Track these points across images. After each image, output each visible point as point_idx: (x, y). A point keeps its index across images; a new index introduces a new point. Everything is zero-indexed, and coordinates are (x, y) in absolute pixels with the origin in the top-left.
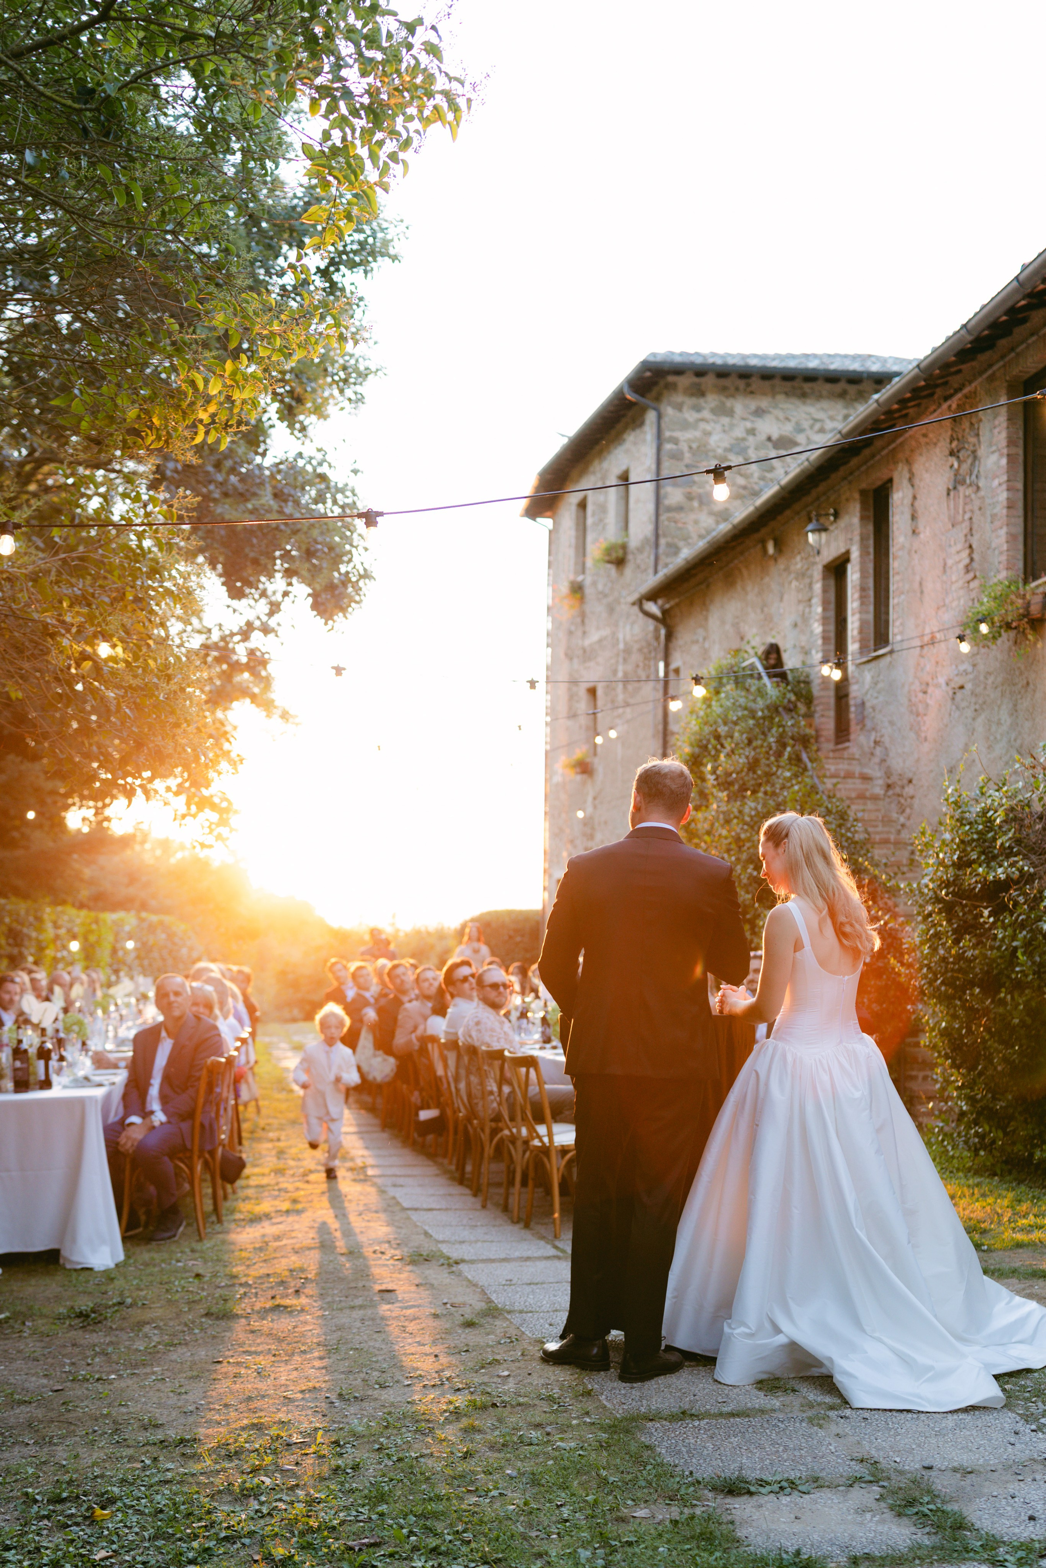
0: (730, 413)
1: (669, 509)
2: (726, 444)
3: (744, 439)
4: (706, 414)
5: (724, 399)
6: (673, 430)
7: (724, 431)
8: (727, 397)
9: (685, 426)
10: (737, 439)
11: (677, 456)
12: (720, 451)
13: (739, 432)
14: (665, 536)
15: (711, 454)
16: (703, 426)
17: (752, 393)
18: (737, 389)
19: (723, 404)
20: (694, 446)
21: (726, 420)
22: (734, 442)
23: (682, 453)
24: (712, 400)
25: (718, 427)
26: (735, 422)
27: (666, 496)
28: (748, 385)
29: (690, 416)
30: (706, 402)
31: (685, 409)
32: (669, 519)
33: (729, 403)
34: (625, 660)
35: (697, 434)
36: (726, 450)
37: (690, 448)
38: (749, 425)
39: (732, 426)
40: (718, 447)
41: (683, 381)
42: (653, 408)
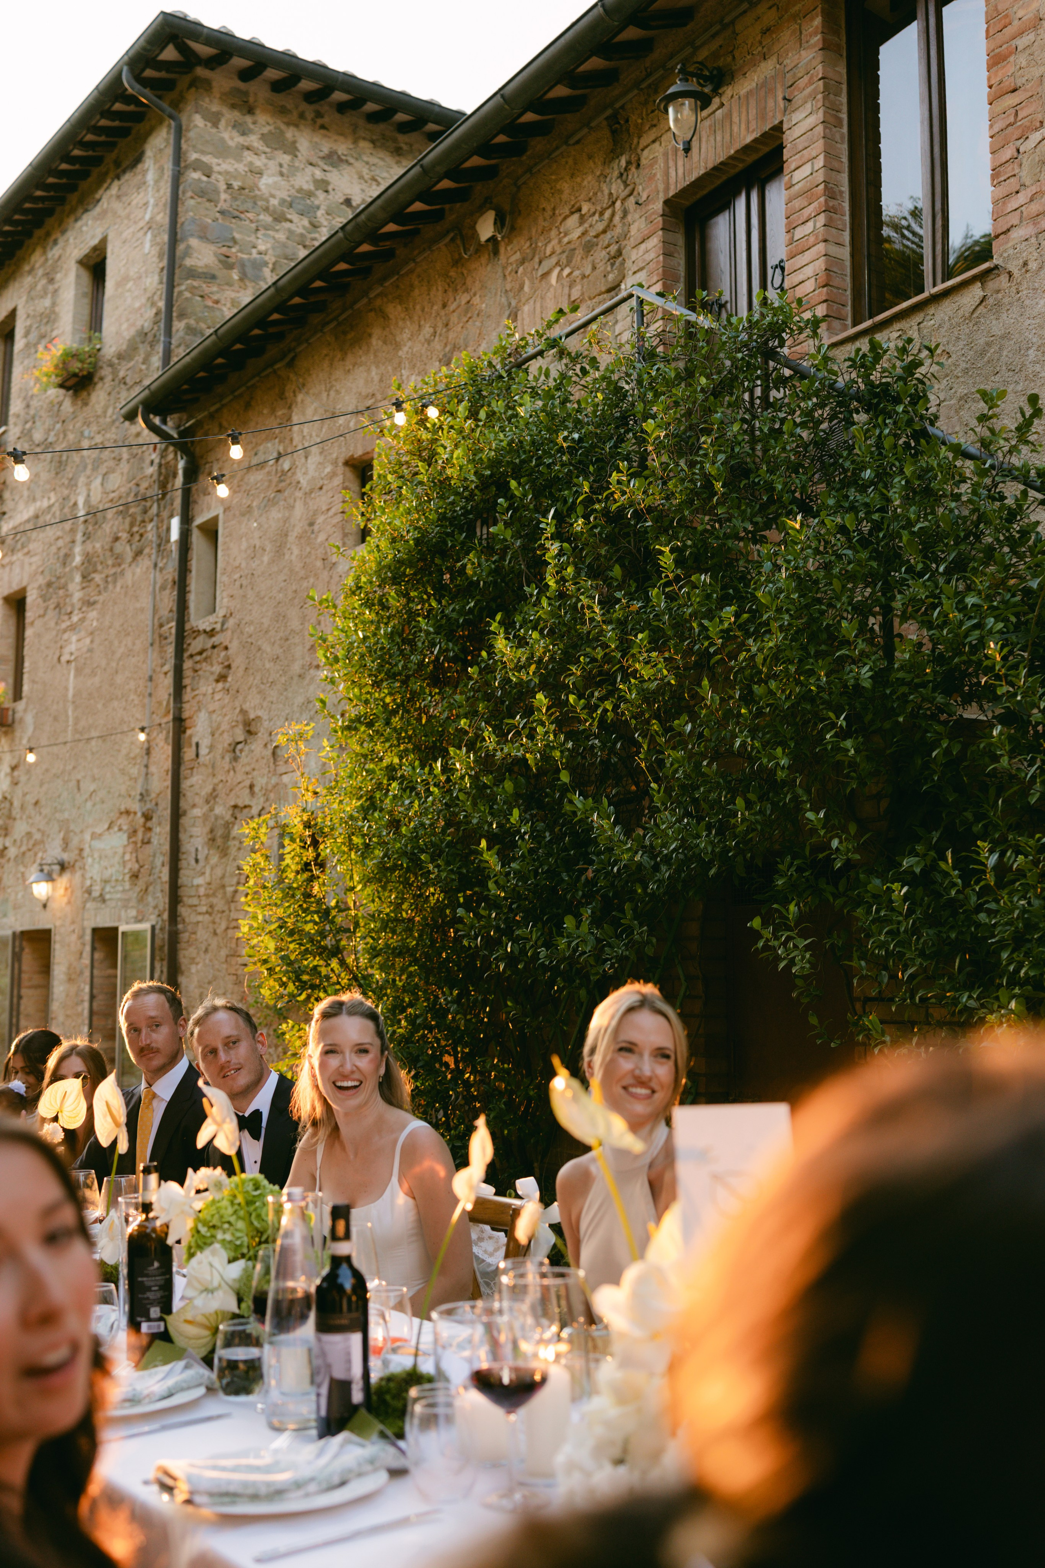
0: (292, 149)
1: (192, 274)
2: (283, 194)
3: (310, 194)
4: (254, 140)
5: (283, 127)
6: (203, 152)
7: (282, 174)
8: (288, 124)
9: (223, 151)
10: (300, 190)
11: (206, 194)
12: (274, 202)
13: (304, 180)
14: (182, 316)
15: (259, 203)
16: (249, 157)
17: (323, 127)
18: (302, 116)
19: (282, 133)
20: (236, 184)
21: (284, 158)
22: (293, 192)
23: (217, 191)
24: (264, 123)
25: (273, 165)
26: (297, 164)
27: (187, 253)
28: (319, 115)
29: (232, 138)
30: (254, 122)
31: (222, 124)
32: (192, 289)
33: (290, 133)
35: (241, 168)
36: (283, 202)
37: (229, 186)
38: (318, 174)
39: (293, 169)
40: (273, 196)
41: (221, 81)
42: (172, 117)
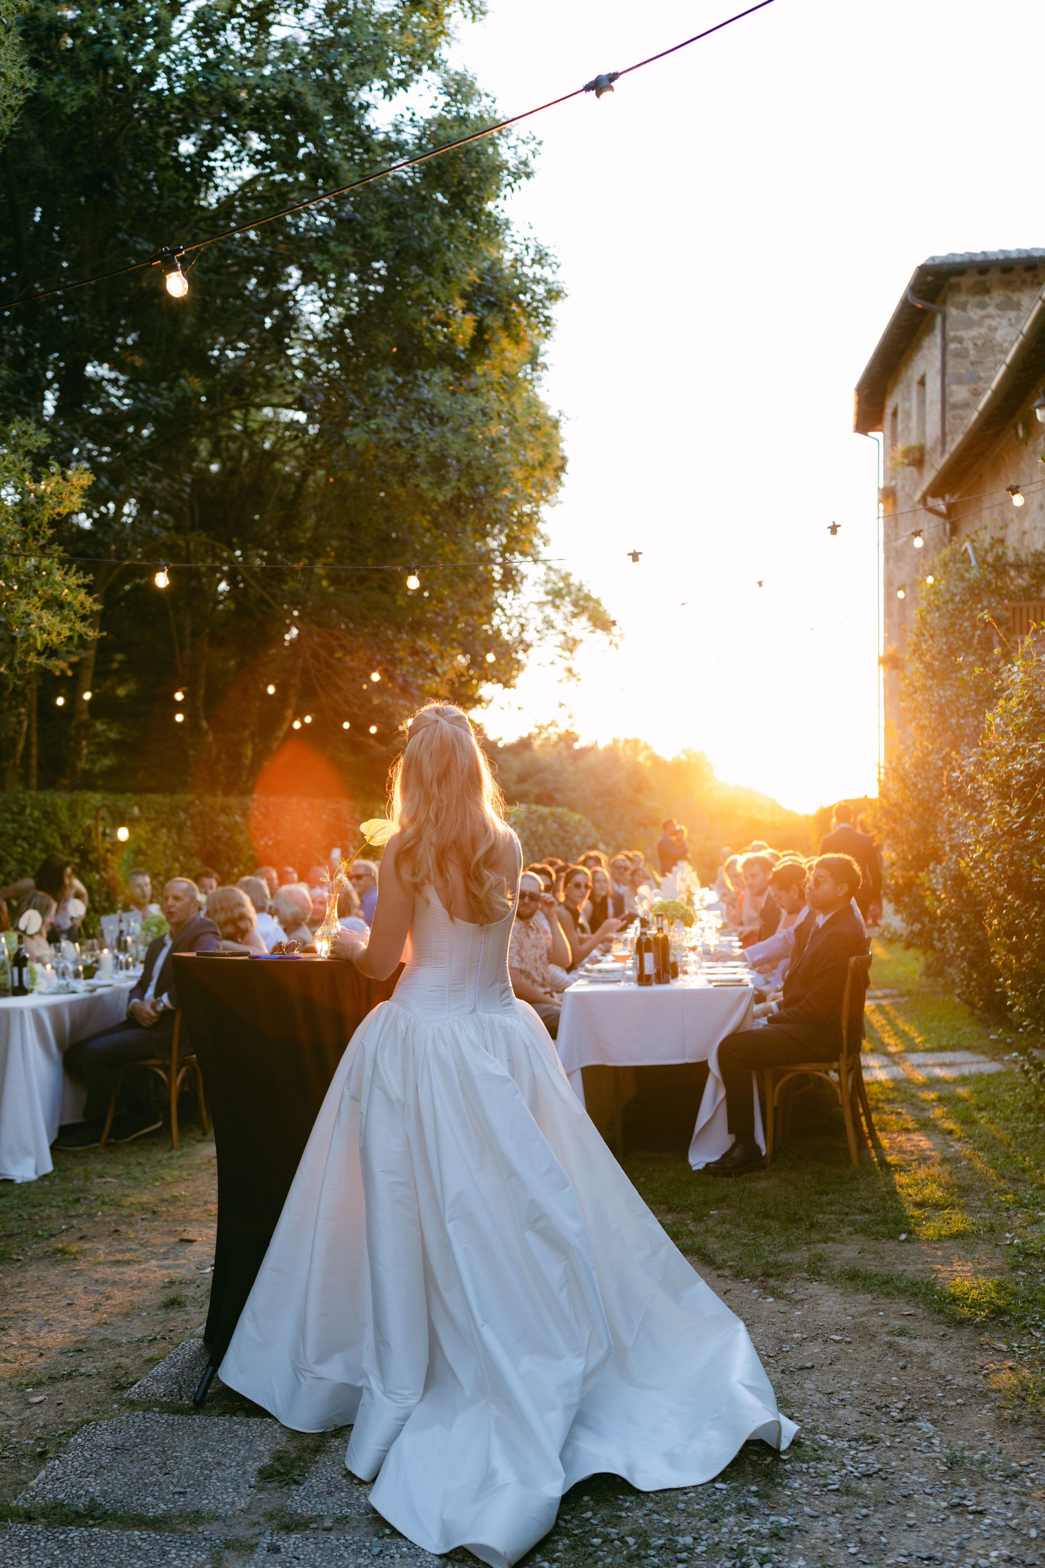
0: (1017, 306)
1: (955, 407)
2: (1013, 337)
4: (991, 310)
5: (1009, 293)
6: (957, 330)
7: (1011, 325)
8: (1013, 291)
9: (970, 324)
11: (961, 355)
12: (1006, 345)
14: (951, 433)
15: (997, 349)
16: (988, 322)
18: (1024, 282)
19: (1009, 298)
20: (979, 343)
21: (1012, 314)
23: (967, 351)
24: (997, 296)
25: (1005, 322)
26: (1021, 314)
27: (952, 395)
28: (1036, 277)
29: (974, 314)
30: (991, 299)
31: (969, 306)
32: (954, 416)
33: (1015, 297)
35: (983, 331)
37: (975, 345)
39: (1019, 319)
40: (1005, 341)
41: (967, 281)
42: (940, 312)
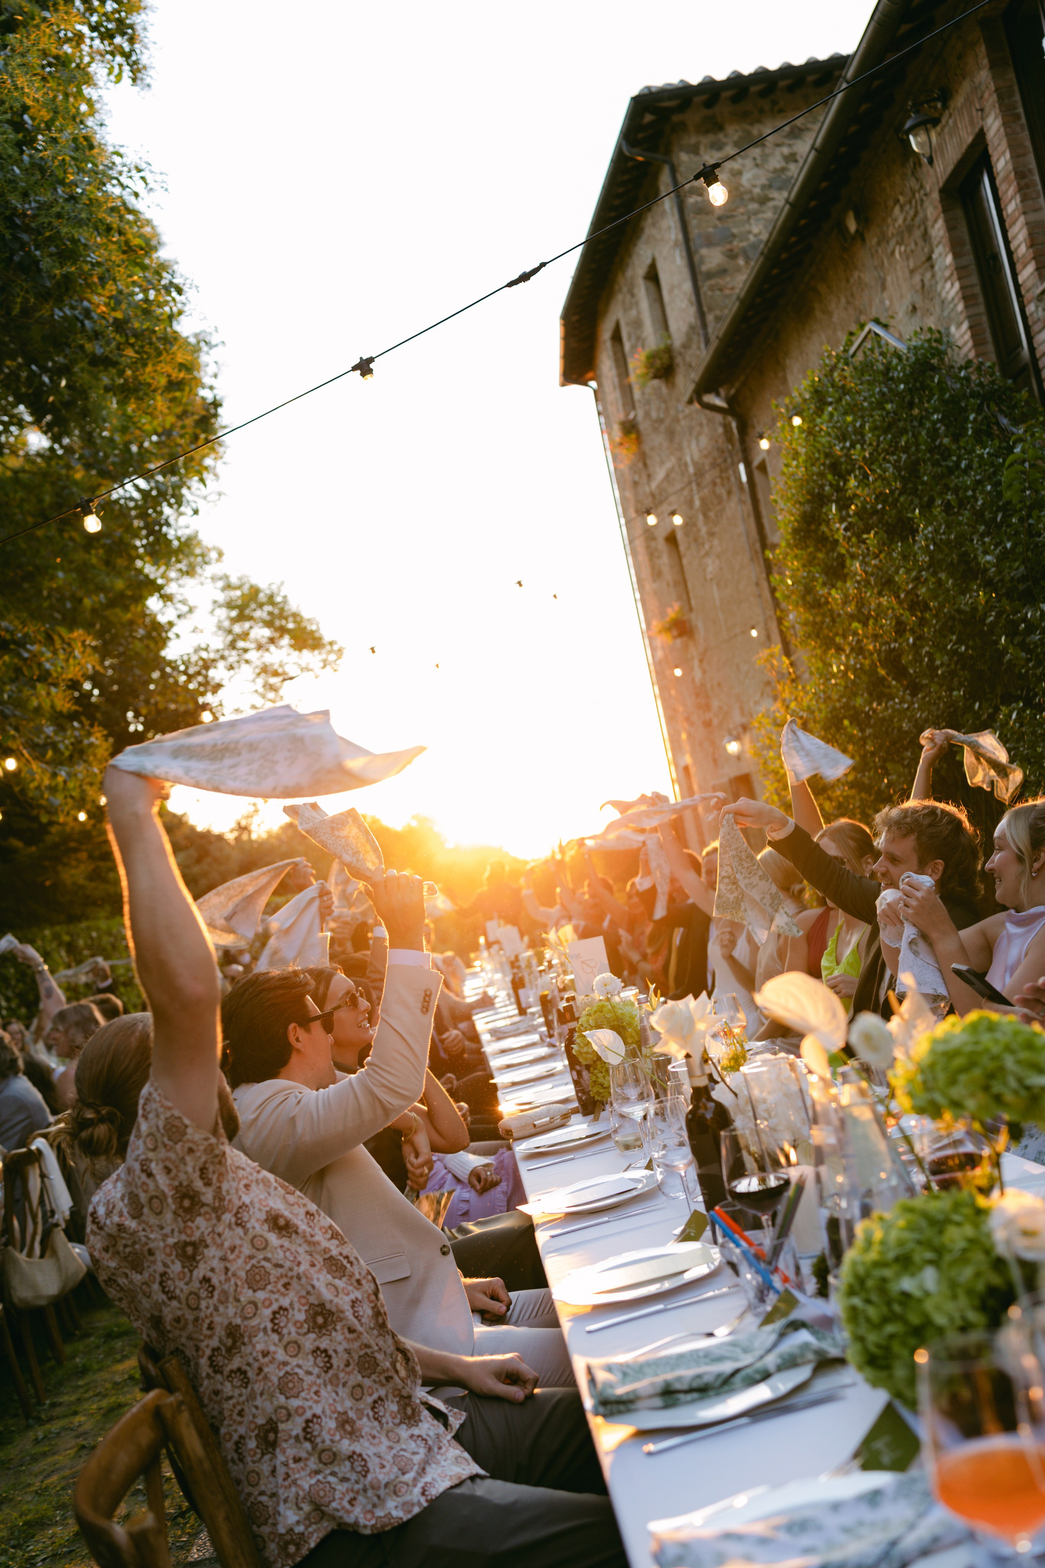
0: (760, 141)
1: (709, 275)
2: (763, 181)
3: (783, 170)
4: (730, 150)
5: (748, 127)
7: (757, 165)
8: (752, 124)
10: (775, 171)
12: (757, 191)
13: (775, 162)
14: (711, 309)
15: (747, 197)
17: (781, 111)
18: (762, 111)
19: (749, 133)
21: (756, 152)
22: (770, 175)
24: (734, 132)
25: (749, 162)
26: (767, 151)
27: (702, 262)
28: (774, 103)
30: (726, 136)
31: (702, 150)
32: (711, 288)
33: (756, 130)
34: (698, 484)
36: (763, 187)
38: (786, 150)
39: (765, 157)
40: (754, 186)
41: (693, 117)
42: (665, 162)
